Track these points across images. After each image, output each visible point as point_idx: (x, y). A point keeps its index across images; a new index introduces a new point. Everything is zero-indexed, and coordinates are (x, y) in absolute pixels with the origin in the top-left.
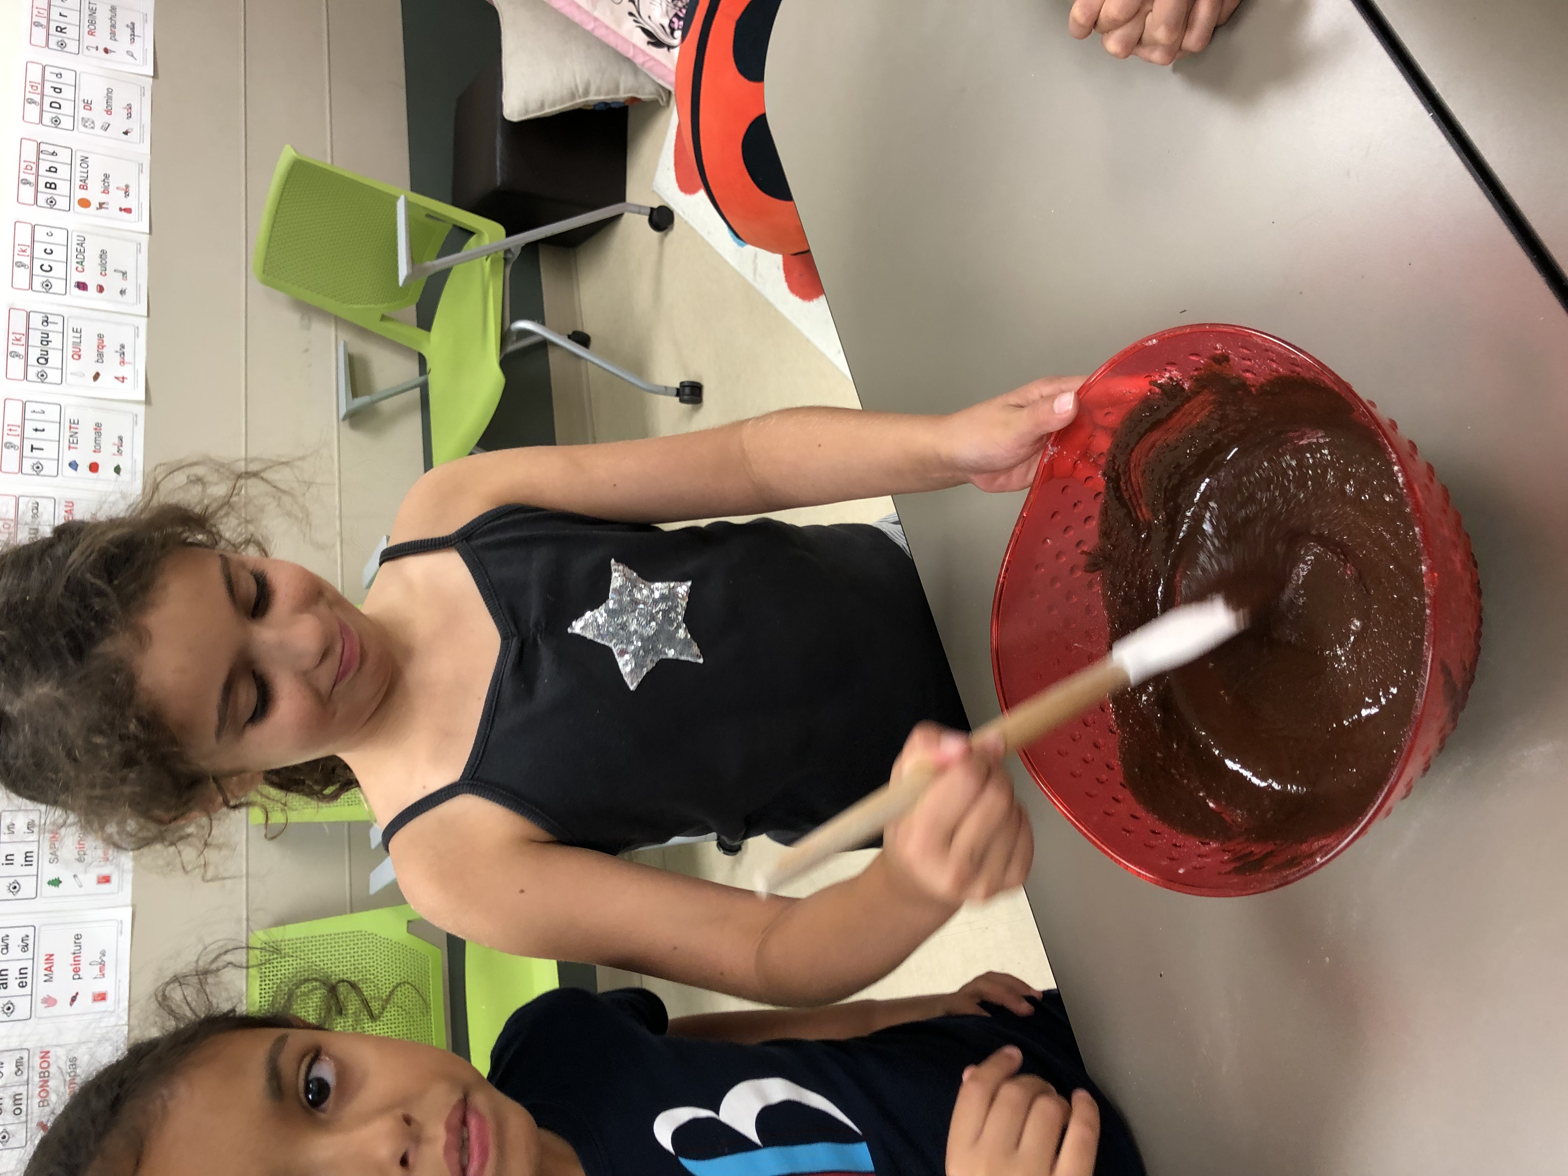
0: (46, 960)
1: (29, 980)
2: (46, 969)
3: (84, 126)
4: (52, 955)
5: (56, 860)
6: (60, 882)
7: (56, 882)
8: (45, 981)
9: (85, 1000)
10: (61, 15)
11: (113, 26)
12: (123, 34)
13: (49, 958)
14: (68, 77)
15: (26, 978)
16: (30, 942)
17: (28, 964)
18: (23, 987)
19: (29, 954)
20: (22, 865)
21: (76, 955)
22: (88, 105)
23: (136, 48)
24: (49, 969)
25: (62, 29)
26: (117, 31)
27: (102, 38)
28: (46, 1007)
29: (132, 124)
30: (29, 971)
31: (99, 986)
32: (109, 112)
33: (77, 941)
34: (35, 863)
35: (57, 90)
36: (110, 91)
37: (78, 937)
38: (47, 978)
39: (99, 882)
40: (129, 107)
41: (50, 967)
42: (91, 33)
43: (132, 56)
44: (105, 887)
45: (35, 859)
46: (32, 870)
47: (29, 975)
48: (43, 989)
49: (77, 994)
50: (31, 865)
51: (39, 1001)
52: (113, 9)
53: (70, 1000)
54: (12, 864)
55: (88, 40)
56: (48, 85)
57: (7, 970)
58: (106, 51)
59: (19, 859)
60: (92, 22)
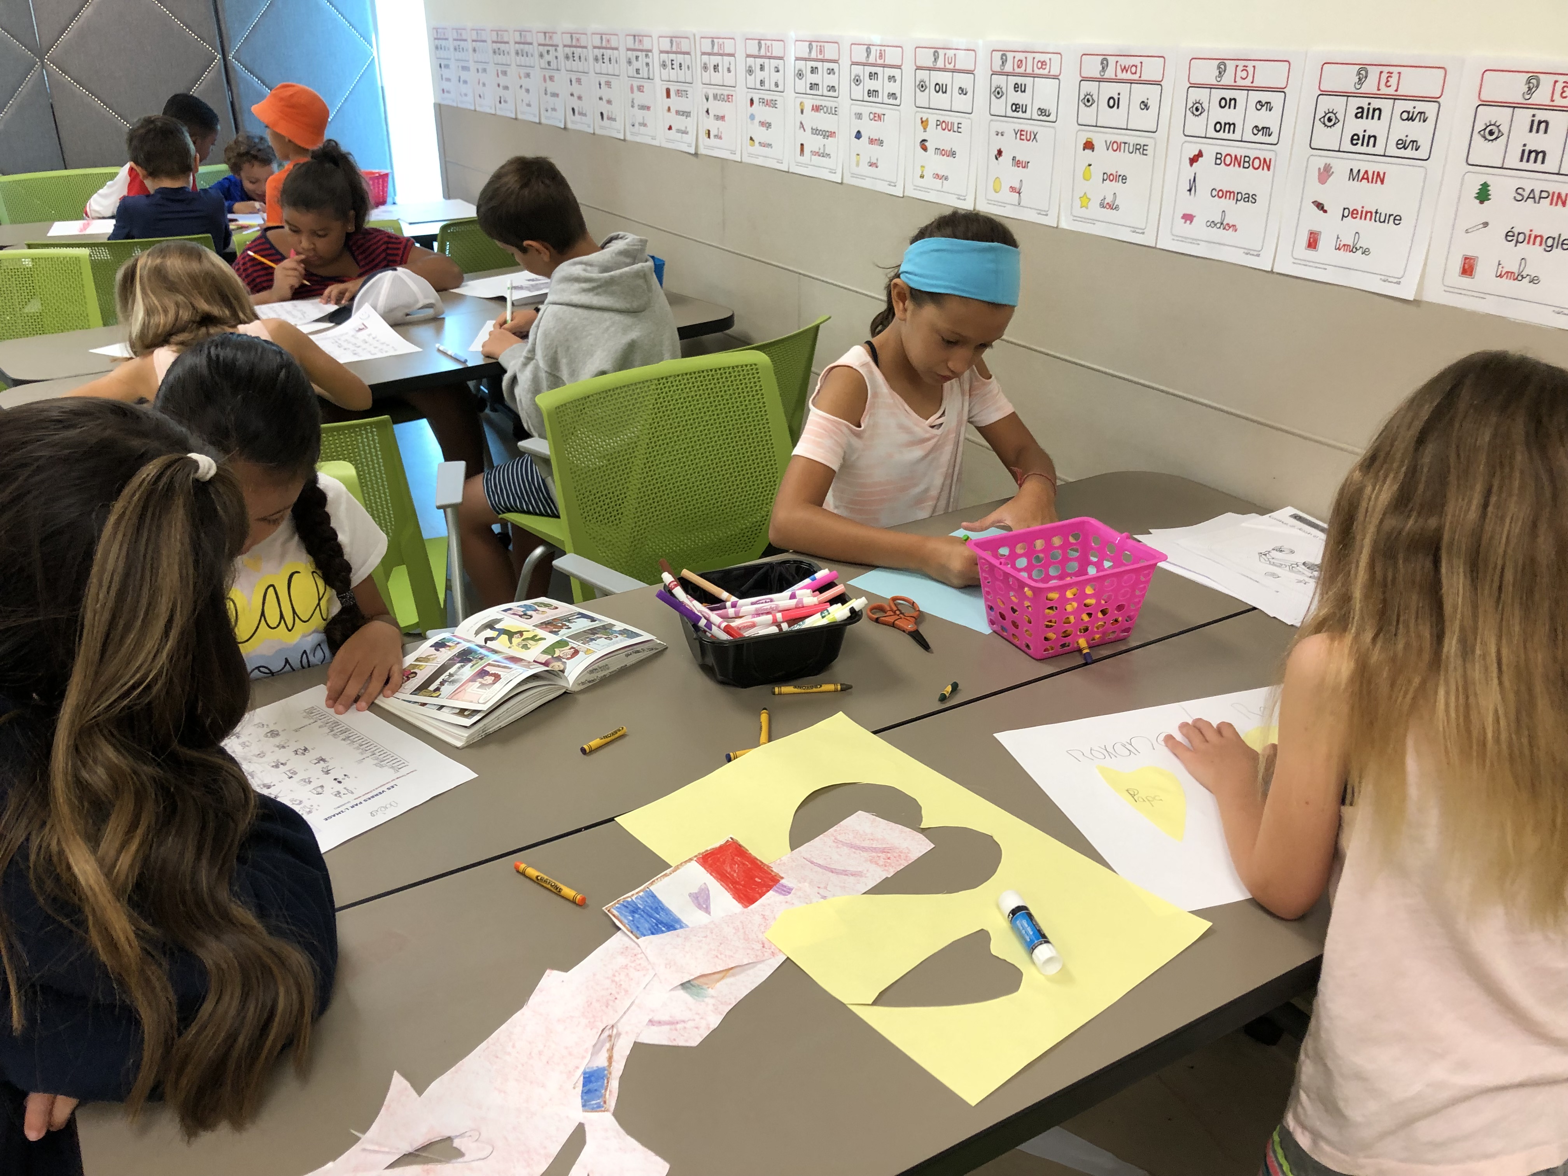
0: (1378, 173)
1: (1358, 148)
2: (1366, 172)
4: (1382, 182)
5: (1519, 198)
6: (1482, 202)
7: (1483, 195)
8: (1351, 170)
9: (1314, 220)
13: (1380, 178)
15: (1362, 145)
16: (1408, 153)
17: (1379, 149)
18: (1352, 139)
19: (1392, 150)
20: (1525, 145)
21: (1374, 215)
24: (1366, 177)
28: (1319, 169)
30: (1370, 150)
31: (1326, 243)
33: (1392, 218)
34: (1524, 165)
37: (1397, 219)
38: (1355, 172)
39: (1466, 258)
41: (1367, 179)
44: (1456, 265)
45: (1531, 166)
46: (1513, 160)
47: (1364, 149)
48: (1341, 166)
49: (1325, 211)
50: (1521, 160)
51: (1328, 161)
53: (1321, 202)
54: (1531, 131)
57: (1379, 119)
59: (1536, 141)
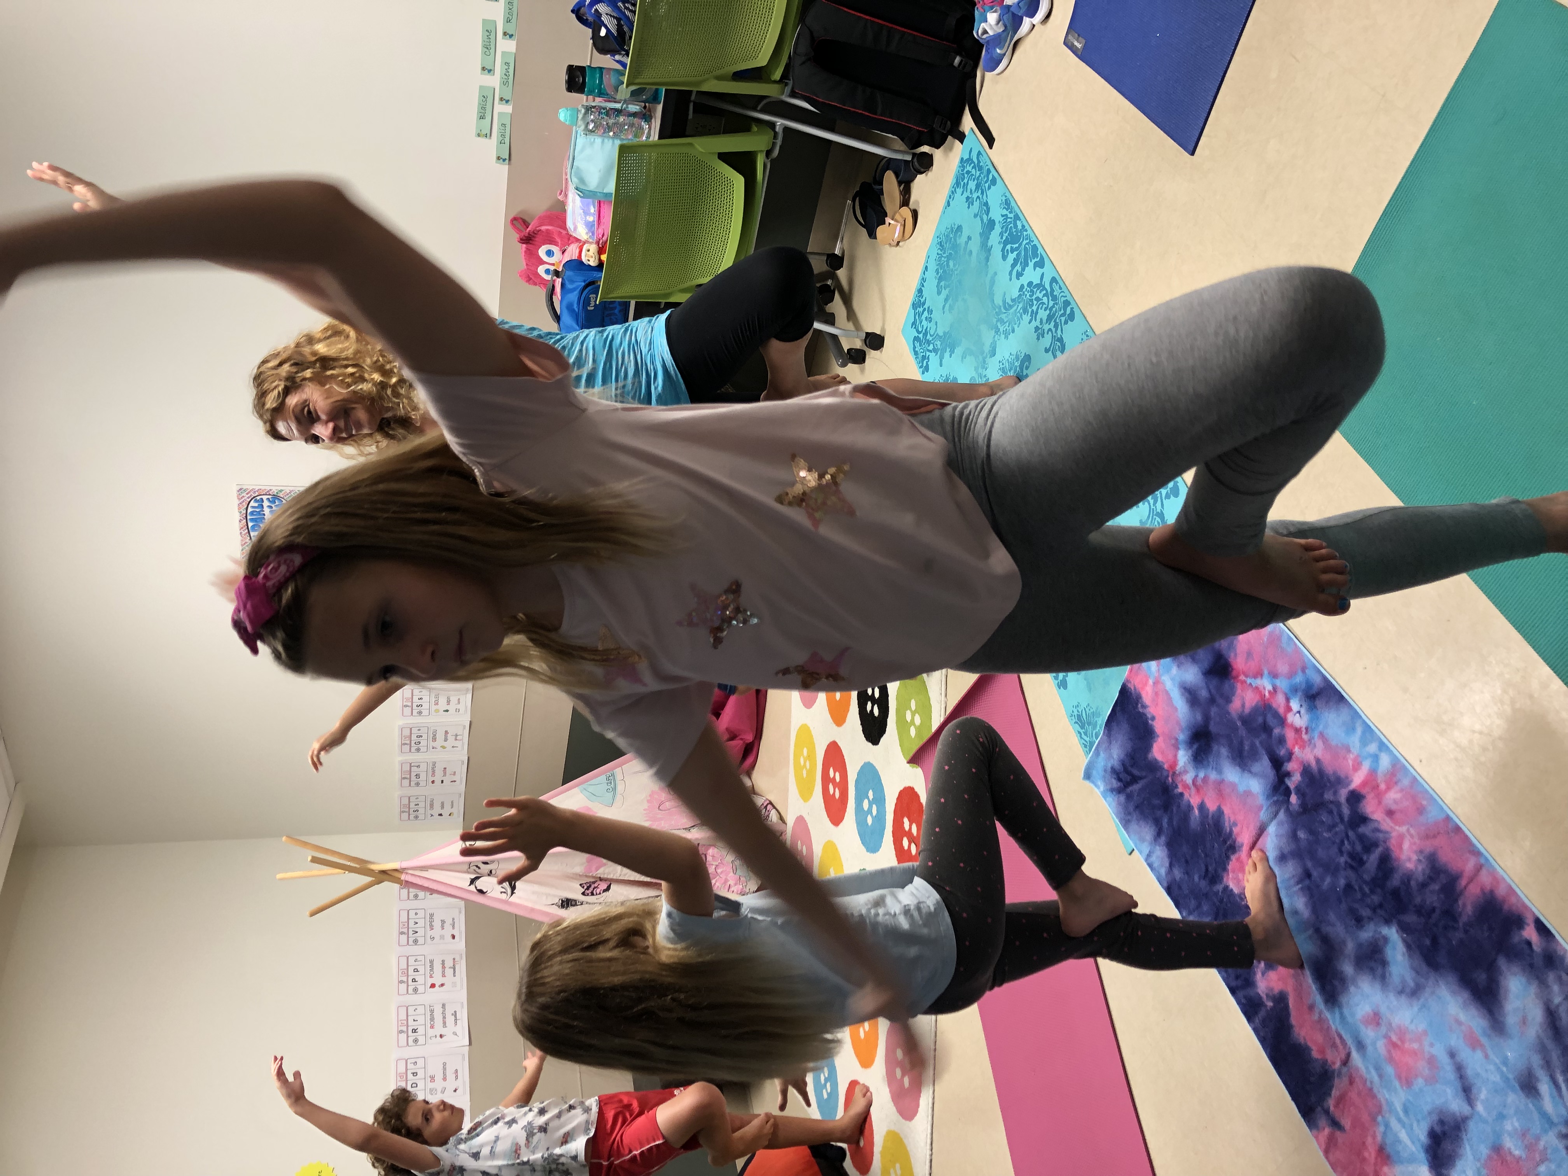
3: (432, 1094)
10: (414, 1020)
11: (444, 1018)
12: (450, 1019)
14: (421, 1062)
22: (432, 1078)
23: (458, 1029)
25: (415, 1030)
26: (447, 1020)
27: (439, 1029)
29: (459, 1083)
32: (445, 1079)
35: (415, 1074)
36: (445, 1064)
40: (456, 1071)
42: (432, 1027)
43: (456, 1035)
52: (444, 1006)
55: (431, 1032)
56: (409, 1073)
58: (441, 1036)
60: (432, 1019)
